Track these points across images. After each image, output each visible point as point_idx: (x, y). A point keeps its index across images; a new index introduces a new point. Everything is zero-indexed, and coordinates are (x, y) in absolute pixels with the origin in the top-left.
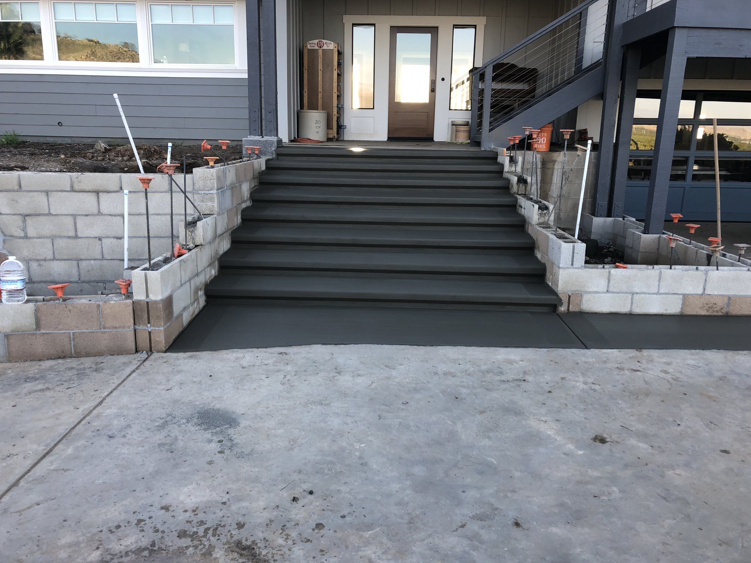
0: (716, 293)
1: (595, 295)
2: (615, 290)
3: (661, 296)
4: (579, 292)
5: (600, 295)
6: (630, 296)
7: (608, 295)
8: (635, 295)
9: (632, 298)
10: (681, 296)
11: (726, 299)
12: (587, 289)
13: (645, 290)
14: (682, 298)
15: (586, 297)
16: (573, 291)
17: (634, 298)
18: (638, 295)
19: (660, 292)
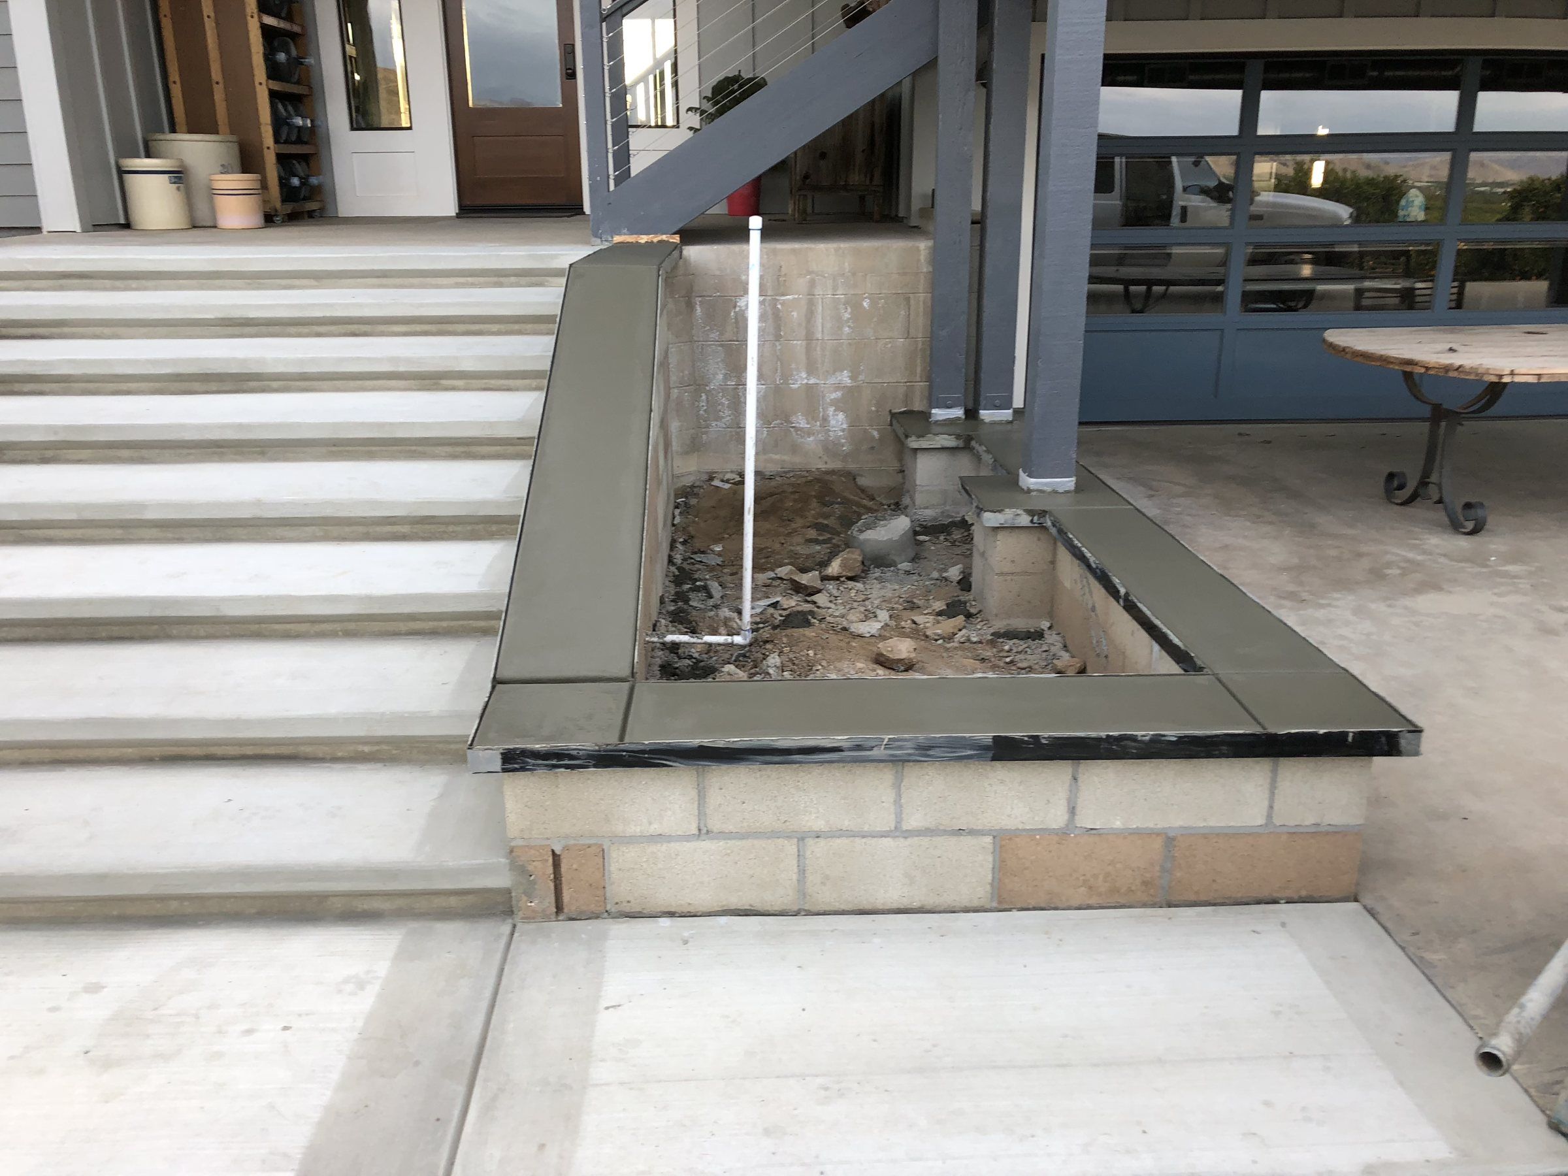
0: (1118, 824)
1: (653, 848)
2: (730, 827)
3: (909, 841)
4: (592, 842)
5: (675, 846)
6: (791, 847)
7: (706, 845)
8: (810, 842)
9: (800, 855)
10: (989, 839)
11: (1158, 844)
12: (619, 828)
13: (846, 823)
14: (991, 847)
15: (620, 860)
16: (567, 837)
17: (808, 853)
18: (822, 842)
19: (905, 826)
